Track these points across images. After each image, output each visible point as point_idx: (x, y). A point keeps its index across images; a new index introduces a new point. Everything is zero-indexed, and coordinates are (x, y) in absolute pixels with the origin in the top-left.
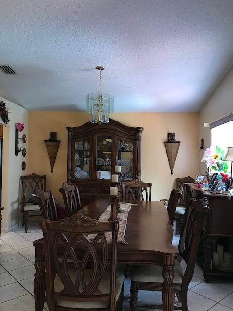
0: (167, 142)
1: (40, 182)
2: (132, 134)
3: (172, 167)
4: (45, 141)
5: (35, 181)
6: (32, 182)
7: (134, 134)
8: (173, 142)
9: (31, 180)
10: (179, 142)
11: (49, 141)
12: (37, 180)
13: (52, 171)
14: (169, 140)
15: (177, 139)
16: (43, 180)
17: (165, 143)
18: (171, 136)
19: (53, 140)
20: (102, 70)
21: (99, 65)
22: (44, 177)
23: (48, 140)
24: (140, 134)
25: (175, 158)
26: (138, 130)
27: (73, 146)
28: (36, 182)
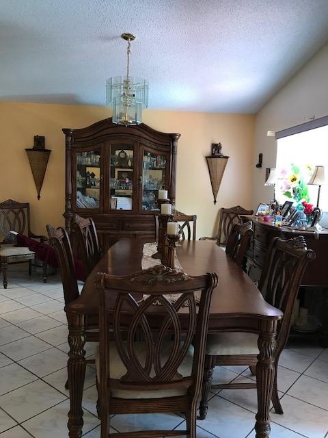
0: (209, 157)
1: (21, 213)
2: (163, 143)
3: (215, 192)
4: (27, 150)
5: (13, 211)
6: (8, 213)
7: (166, 144)
8: (219, 157)
9: (8, 210)
10: (227, 157)
11: (34, 149)
12: (16, 210)
13: (39, 197)
14: (212, 154)
15: (224, 152)
16: (25, 210)
17: (206, 157)
18: (216, 147)
19: (39, 149)
20: (131, 39)
21: (128, 31)
22: (27, 205)
23: (31, 148)
24: (175, 143)
25: (221, 180)
26: (172, 138)
27: (73, 160)
28: (15, 213)
